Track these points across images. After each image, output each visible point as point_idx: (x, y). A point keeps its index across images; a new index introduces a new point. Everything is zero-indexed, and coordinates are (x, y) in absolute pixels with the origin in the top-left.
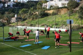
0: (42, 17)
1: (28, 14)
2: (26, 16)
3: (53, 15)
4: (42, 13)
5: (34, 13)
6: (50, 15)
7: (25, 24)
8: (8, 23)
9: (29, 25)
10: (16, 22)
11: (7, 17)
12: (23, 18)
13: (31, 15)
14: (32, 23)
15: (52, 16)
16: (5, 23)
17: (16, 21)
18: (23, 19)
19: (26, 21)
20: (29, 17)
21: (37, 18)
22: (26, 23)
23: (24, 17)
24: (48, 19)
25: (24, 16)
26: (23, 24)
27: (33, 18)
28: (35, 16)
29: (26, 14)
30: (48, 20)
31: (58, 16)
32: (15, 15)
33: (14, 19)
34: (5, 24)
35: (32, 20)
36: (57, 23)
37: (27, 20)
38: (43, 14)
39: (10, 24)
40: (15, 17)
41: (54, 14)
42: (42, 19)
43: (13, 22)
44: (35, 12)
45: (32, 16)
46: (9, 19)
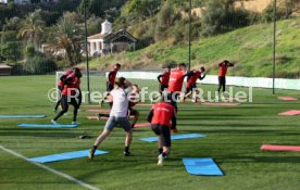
0: (218, 31)
1: (159, 16)
2: (147, 28)
3: (269, 20)
4: (218, 10)
5: (183, 13)
6: (256, 19)
7: (145, 60)
8: (71, 59)
9: (161, 65)
10: (103, 56)
11: (67, 31)
12: (135, 35)
13: (173, 24)
14: (172, 58)
15: (266, 24)
16: (59, 58)
17: (105, 51)
18: (138, 40)
19: (147, 50)
20: (162, 30)
21: (197, 35)
22: (149, 56)
23: (143, 32)
24: (248, 39)
25: (139, 29)
26: (133, 63)
27: (180, 37)
28: (187, 26)
29: (148, 20)
30: (247, 44)
31: (294, 23)
32: (103, 25)
33: (97, 41)
34: (59, 63)
35: (175, 43)
36: (289, 55)
37: (152, 46)
38: (223, 14)
39: (80, 61)
40: (103, 32)
41: (273, 15)
42: (221, 38)
43: (92, 53)
44: (187, 11)
45: (177, 26)
46: (74, 41)
